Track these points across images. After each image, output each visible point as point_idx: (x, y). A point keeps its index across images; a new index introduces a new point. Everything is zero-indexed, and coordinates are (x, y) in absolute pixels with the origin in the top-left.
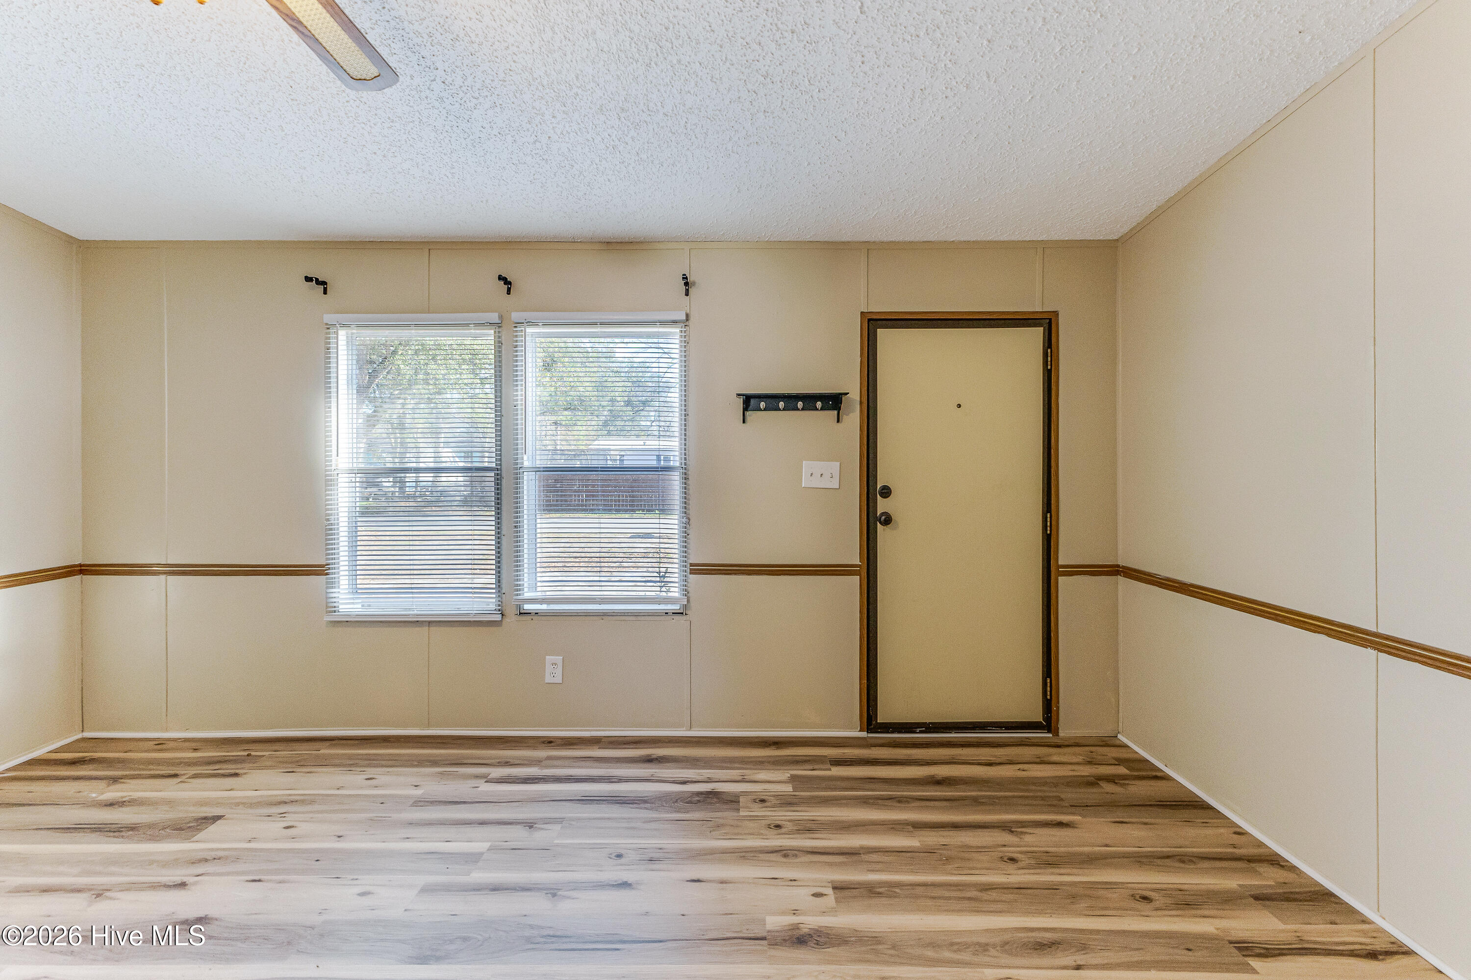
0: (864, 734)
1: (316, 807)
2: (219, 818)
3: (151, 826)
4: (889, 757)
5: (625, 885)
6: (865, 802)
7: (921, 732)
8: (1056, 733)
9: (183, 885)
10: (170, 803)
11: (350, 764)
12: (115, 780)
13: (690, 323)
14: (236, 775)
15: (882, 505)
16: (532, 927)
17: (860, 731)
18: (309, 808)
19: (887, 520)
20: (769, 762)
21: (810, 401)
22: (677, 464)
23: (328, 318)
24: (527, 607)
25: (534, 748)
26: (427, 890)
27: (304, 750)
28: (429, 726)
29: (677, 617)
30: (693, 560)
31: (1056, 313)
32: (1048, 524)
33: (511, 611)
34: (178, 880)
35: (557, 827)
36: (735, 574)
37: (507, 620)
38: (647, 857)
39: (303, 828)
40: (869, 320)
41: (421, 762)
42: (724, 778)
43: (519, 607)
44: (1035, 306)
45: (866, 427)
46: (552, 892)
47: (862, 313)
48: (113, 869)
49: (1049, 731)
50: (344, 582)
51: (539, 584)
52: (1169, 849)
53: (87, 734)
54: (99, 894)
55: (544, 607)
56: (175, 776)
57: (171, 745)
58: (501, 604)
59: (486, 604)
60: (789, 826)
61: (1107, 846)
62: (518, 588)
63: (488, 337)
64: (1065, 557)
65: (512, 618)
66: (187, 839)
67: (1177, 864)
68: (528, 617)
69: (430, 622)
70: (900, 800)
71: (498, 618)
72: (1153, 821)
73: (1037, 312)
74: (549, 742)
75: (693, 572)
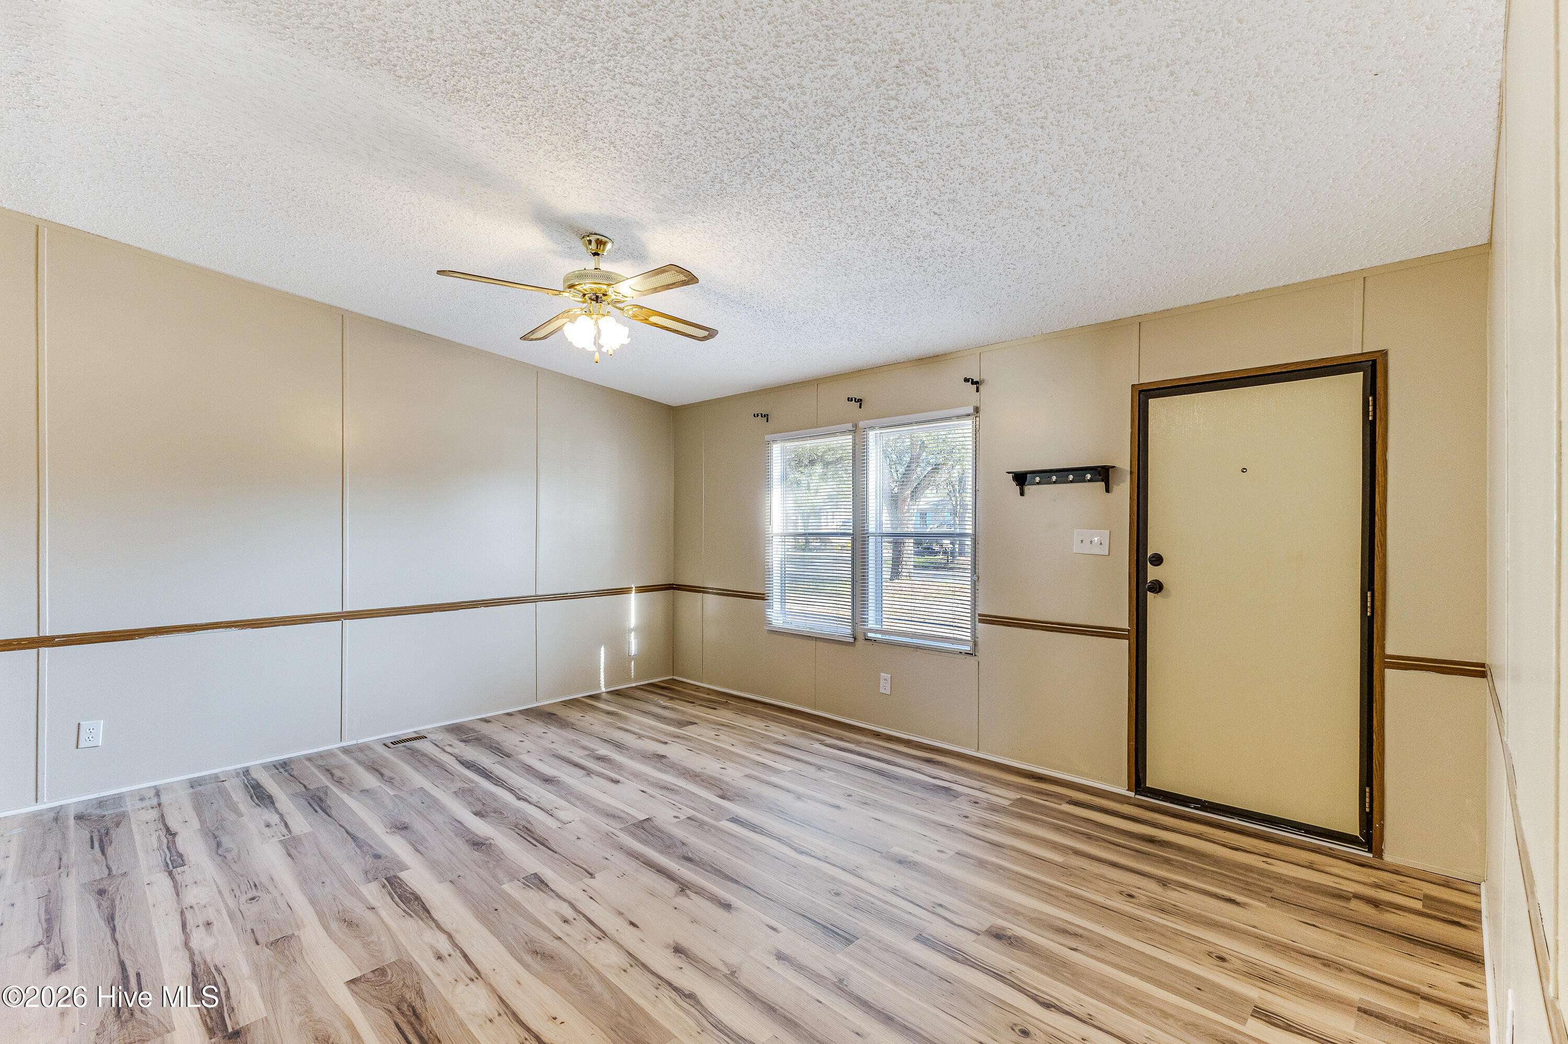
0: (1132, 794)
1: (735, 731)
2: (696, 723)
3: (671, 719)
4: (1129, 813)
5: (838, 807)
6: (1058, 829)
7: (1195, 808)
8: (1379, 854)
9: (666, 743)
10: (683, 713)
11: (762, 717)
12: (672, 698)
13: (981, 413)
14: (715, 709)
15: (1153, 573)
16: (776, 804)
17: (1128, 790)
18: (731, 730)
19: (1157, 587)
20: (1014, 786)
21: (1078, 474)
22: (970, 531)
23: (768, 437)
24: (870, 635)
25: (865, 735)
26: (747, 776)
27: (750, 706)
28: (815, 708)
29: (968, 657)
30: (980, 610)
31: (1384, 353)
32: (1369, 604)
33: (860, 637)
34: (666, 741)
35: (832, 773)
36: (1014, 626)
37: (858, 643)
38: (864, 801)
39: (722, 737)
40: (1140, 392)
41: (797, 726)
42: (966, 784)
43: (865, 634)
44: (1351, 347)
45: (1136, 495)
46: (799, 797)
47: (1133, 386)
48: (650, 730)
49: (1370, 851)
50: (777, 606)
51: (884, 620)
52: (1328, 955)
53: (675, 678)
54: (640, 737)
55: (879, 636)
56: (693, 703)
57: (701, 689)
58: (854, 630)
59: (845, 630)
60: (975, 819)
61: (1254, 927)
62: (865, 621)
63: (847, 440)
64: (1394, 645)
65: (861, 642)
66: (679, 728)
67: (1320, 966)
68: (870, 643)
69: (816, 638)
70: (1089, 837)
71: (852, 640)
72: (1351, 935)
73: (1354, 355)
74: (877, 735)
75: (981, 621)
